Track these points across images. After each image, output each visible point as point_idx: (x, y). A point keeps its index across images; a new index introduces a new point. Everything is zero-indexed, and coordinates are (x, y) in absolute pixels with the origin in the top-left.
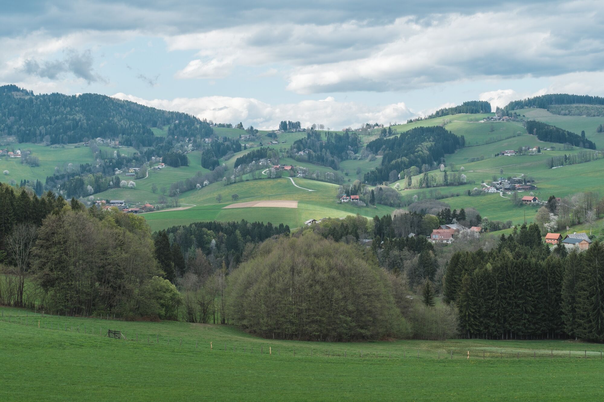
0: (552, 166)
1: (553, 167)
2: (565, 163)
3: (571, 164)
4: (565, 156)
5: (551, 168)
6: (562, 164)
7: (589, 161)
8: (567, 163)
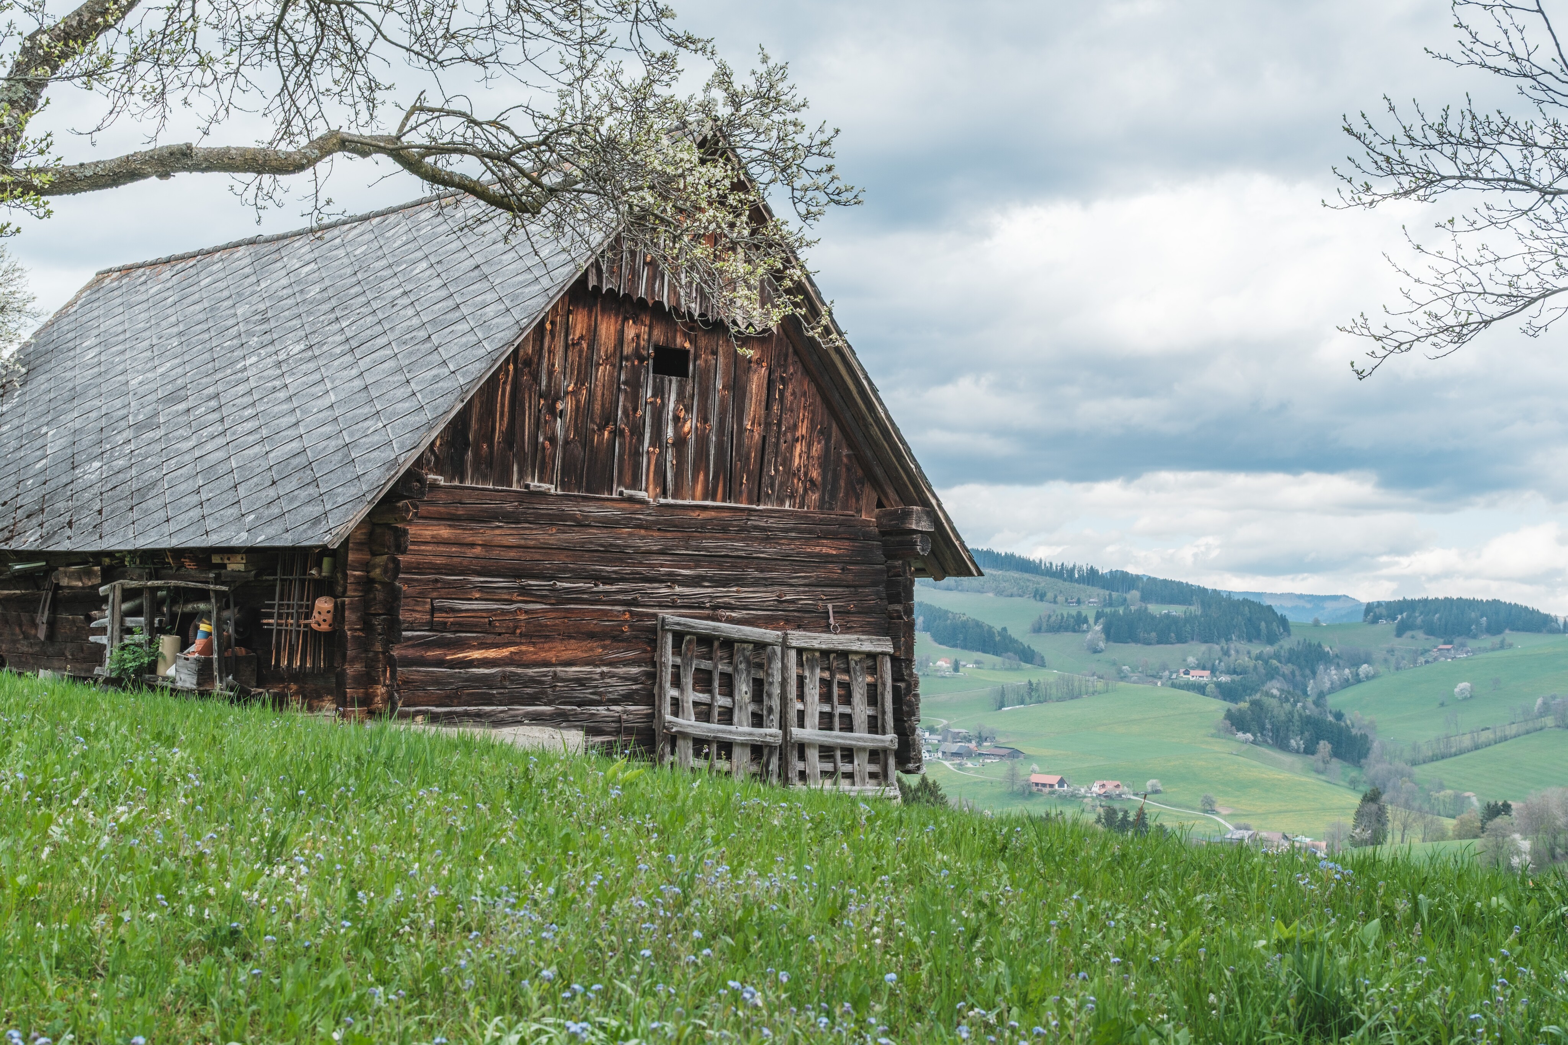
0: (1001, 705)
1: (1003, 706)
2: (1027, 699)
3: (1040, 702)
4: (1030, 683)
5: (1000, 708)
6: (1022, 702)
7: (1079, 696)
8: (1033, 700)
